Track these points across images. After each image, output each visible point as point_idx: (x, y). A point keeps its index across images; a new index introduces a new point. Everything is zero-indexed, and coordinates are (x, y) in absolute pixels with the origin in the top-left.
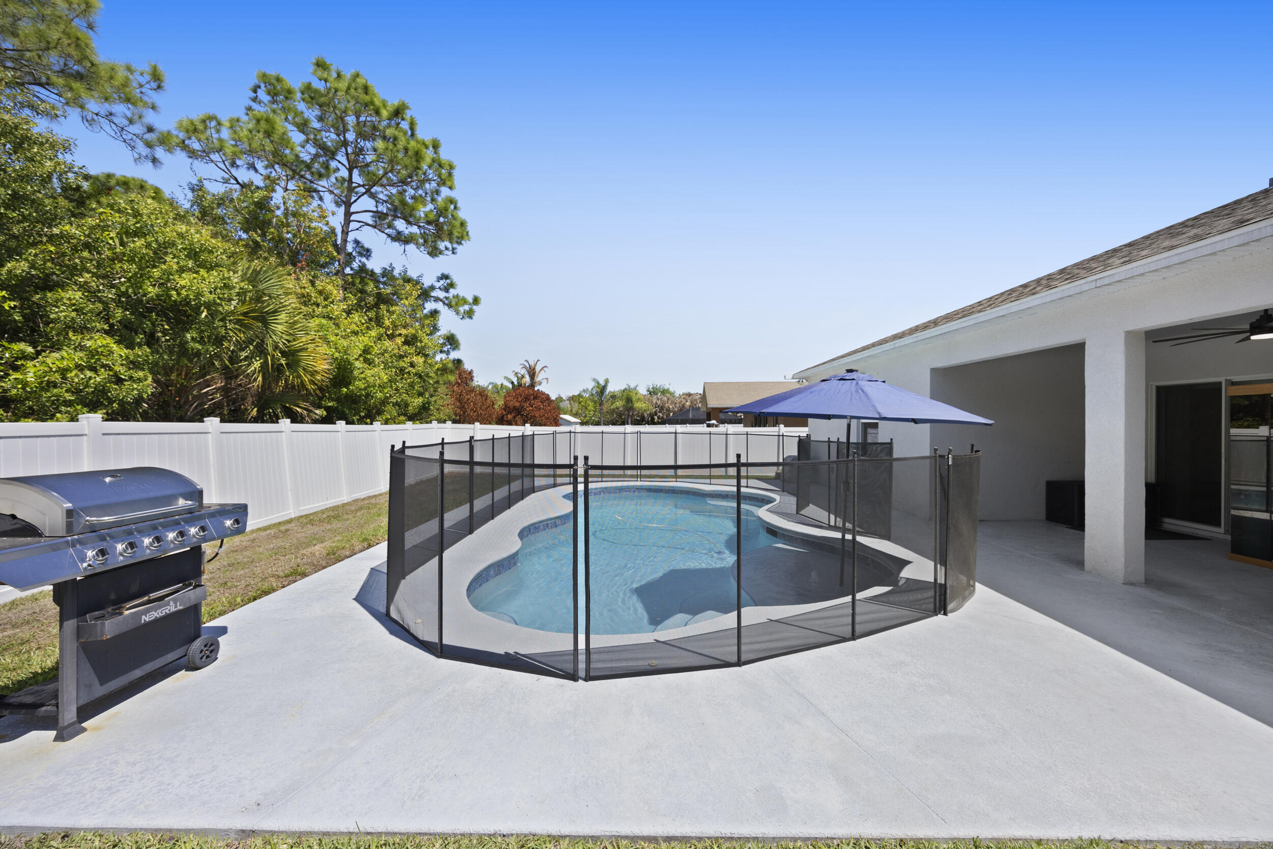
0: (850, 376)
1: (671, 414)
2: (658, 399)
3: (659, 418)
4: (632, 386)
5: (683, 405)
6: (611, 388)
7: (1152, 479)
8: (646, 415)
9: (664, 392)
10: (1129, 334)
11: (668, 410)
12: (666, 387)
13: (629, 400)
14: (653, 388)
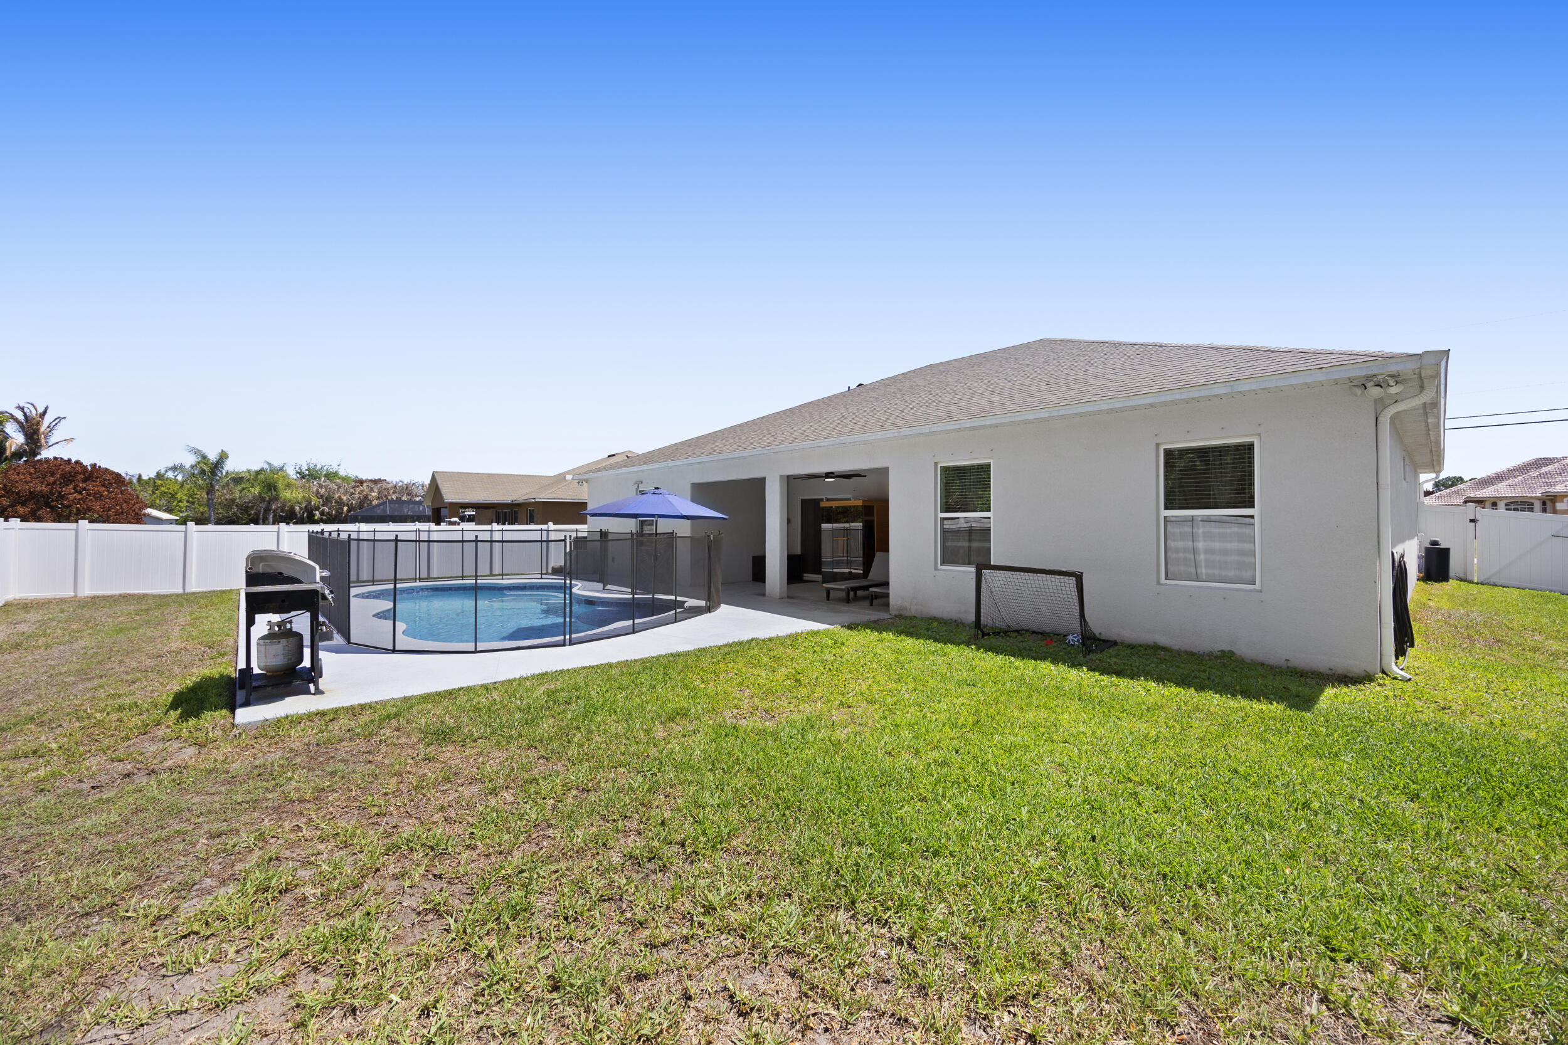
0: (657, 491)
1: (345, 508)
2: (321, 486)
3: (322, 513)
4: (277, 464)
5: (366, 497)
6: (230, 466)
7: (798, 551)
8: (297, 508)
9: (331, 476)
10: (781, 476)
11: (340, 502)
12: (334, 468)
13: (271, 486)
14: (308, 469)
